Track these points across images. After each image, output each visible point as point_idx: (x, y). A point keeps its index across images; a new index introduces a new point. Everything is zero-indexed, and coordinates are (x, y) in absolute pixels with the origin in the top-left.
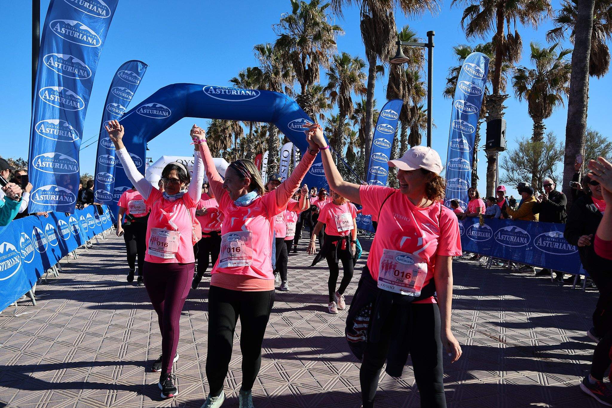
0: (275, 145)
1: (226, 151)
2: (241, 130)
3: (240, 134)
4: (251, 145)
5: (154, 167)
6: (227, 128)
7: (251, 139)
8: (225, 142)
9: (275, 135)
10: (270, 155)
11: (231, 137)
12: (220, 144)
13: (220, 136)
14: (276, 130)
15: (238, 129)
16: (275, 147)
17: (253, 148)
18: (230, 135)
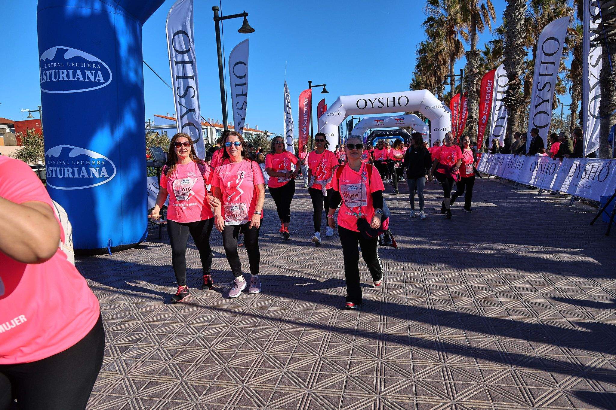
0: (519, 42)
1: (440, 85)
2: (458, 45)
3: (458, 52)
4: (473, 61)
5: (328, 115)
6: (441, 51)
7: (474, 51)
8: (438, 72)
9: (520, 20)
10: (509, 66)
11: (447, 65)
12: (434, 79)
13: (430, 66)
14: (522, 10)
15: (453, 46)
16: (518, 46)
17: (476, 65)
18: (445, 62)
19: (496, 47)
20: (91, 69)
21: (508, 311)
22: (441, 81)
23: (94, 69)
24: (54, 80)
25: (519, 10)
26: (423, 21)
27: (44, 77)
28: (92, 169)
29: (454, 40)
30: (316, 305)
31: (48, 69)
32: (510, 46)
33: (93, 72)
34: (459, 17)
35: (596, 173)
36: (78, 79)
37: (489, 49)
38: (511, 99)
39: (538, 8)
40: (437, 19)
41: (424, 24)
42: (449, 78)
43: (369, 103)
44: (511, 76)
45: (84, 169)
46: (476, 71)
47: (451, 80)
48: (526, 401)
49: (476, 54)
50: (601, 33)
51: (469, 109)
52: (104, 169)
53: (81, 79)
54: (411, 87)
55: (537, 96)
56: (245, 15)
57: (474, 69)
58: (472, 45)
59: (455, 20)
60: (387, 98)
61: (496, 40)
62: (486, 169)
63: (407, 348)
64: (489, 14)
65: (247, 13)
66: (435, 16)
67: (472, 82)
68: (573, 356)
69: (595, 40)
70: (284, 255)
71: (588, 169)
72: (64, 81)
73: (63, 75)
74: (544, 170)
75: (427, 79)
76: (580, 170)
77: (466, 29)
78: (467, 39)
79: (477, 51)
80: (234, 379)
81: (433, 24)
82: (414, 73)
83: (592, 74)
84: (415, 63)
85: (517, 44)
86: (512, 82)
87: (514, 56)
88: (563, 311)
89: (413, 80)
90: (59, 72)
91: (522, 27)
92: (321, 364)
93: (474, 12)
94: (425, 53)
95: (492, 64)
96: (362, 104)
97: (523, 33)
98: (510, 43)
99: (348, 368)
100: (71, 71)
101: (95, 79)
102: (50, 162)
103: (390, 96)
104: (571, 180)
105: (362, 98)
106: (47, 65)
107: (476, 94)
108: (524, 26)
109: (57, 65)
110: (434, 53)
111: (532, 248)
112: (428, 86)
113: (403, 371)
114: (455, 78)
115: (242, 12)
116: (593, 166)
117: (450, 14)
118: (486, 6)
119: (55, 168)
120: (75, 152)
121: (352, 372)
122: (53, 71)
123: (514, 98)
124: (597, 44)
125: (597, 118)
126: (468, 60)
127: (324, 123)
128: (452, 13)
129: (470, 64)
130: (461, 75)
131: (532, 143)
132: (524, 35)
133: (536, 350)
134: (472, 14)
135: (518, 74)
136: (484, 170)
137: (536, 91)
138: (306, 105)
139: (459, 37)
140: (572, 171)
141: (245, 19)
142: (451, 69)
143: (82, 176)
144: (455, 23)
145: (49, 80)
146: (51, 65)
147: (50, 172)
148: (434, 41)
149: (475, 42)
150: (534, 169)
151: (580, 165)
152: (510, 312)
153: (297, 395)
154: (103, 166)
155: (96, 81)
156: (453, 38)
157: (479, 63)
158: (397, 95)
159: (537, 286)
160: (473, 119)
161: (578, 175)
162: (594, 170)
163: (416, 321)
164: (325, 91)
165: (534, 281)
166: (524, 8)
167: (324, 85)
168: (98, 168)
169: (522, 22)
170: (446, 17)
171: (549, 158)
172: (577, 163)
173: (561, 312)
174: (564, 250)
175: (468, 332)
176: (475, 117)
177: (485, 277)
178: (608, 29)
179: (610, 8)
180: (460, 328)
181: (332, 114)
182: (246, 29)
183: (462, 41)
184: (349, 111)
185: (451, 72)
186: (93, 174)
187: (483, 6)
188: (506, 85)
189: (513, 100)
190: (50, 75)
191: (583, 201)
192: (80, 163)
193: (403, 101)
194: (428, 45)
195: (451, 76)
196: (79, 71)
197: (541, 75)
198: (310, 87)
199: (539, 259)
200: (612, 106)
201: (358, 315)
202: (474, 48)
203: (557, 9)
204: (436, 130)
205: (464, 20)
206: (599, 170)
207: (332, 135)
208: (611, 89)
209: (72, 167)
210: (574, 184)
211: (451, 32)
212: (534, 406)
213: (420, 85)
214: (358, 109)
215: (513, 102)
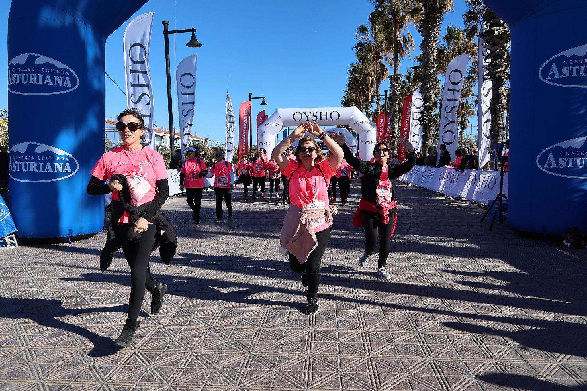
0: (432, 71)
1: (368, 103)
2: (383, 69)
3: (383, 75)
4: (396, 84)
5: (267, 125)
6: (369, 73)
7: (397, 75)
8: (366, 92)
9: (433, 52)
10: (424, 91)
11: (374, 85)
12: (362, 97)
13: (360, 85)
14: (434, 44)
15: (379, 69)
16: (432, 74)
17: (398, 88)
18: (372, 83)
19: (416, 72)
20: (59, 75)
21: (408, 279)
22: (369, 100)
23: (62, 75)
24: (24, 83)
25: (432, 44)
26: (354, 46)
27: (14, 79)
28: (57, 165)
29: (380, 64)
30: (261, 278)
31: (18, 73)
32: (425, 74)
33: (62, 78)
34: (384, 45)
35: (487, 182)
36: (47, 83)
37: (411, 74)
38: (426, 119)
39: (450, 41)
40: (366, 44)
41: (354, 48)
42: (376, 97)
43: (304, 116)
44: (426, 99)
45: (48, 164)
46: (398, 93)
47: (378, 99)
48: (412, 328)
49: (398, 78)
50: (491, 70)
51: (392, 126)
52: (68, 165)
53: (50, 83)
54: (342, 103)
55: (445, 117)
56: (193, 30)
57: (396, 91)
58: (395, 70)
59: (381, 47)
60: (321, 113)
61: (416, 67)
62: (405, 178)
63: (333, 302)
64: (409, 45)
65: (195, 29)
66: (364, 42)
67: (395, 102)
68: (448, 304)
69: (487, 75)
70: (231, 243)
71: (481, 179)
72: (33, 84)
73: (33, 79)
74: (450, 179)
75: (356, 97)
76: (476, 179)
77: (390, 55)
78: (391, 64)
79: (399, 76)
80: (202, 323)
81: (362, 49)
82: (345, 91)
83: (484, 102)
84: (346, 82)
85: (430, 72)
86: (426, 105)
87: (428, 82)
88: (447, 279)
89: (344, 97)
90: (29, 76)
91: (435, 58)
92: (268, 313)
93: (397, 42)
94: (355, 73)
95: (413, 87)
96: (298, 116)
97: (435, 64)
98: (425, 71)
99: (288, 315)
100: (41, 76)
101: (63, 84)
102: (15, 157)
103: (324, 110)
104: (469, 188)
105: (298, 111)
106: (17, 69)
107: (398, 113)
108: (437, 57)
109: (27, 69)
110: (363, 74)
111: (433, 238)
112: (357, 104)
113: (329, 315)
114: (380, 98)
115: (191, 28)
116: (485, 176)
117: (377, 41)
118: (407, 38)
119: (21, 162)
120: (41, 148)
121: (292, 317)
122: (23, 75)
123: (428, 118)
124: (488, 78)
125: (488, 137)
126: (391, 83)
127: (262, 133)
128: (379, 41)
129: (393, 87)
130: (386, 95)
131: (441, 157)
132: (436, 65)
133: (424, 301)
134: (395, 43)
135: (431, 98)
136: (403, 179)
137: (444, 113)
138: (246, 115)
139: (384, 62)
140: (470, 180)
141: (193, 34)
142: (377, 89)
143: (47, 170)
144: (382, 50)
145: (18, 82)
146: (21, 69)
147: (15, 166)
148: (363, 63)
149: (398, 68)
150: (443, 178)
151: (476, 175)
152: (409, 279)
153: (251, 331)
154: (67, 162)
155: (64, 85)
156: (379, 62)
157: (400, 86)
158: (329, 110)
159: (431, 263)
160: (396, 135)
161: (474, 184)
162: (486, 179)
163: (339, 286)
164: (264, 103)
165: (430, 260)
166: (436, 43)
167: (263, 98)
168: (62, 164)
169: (435, 55)
170: (374, 44)
171: (453, 169)
172: (473, 173)
173: (445, 279)
174: (456, 240)
175: (378, 292)
176: (397, 133)
177: (394, 258)
178: (496, 68)
179: (497, 51)
180: (372, 290)
181: (270, 125)
182: (194, 43)
183: (387, 65)
184: (286, 123)
185: (377, 92)
186: (57, 169)
187: (404, 37)
188: (422, 106)
189: (427, 120)
190: (20, 78)
191: (479, 205)
192: (45, 158)
193: (335, 116)
194: (357, 67)
195: (377, 96)
196: (48, 77)
197: (448, 100)
198: (250, 99)
199: (437, 245)
200: (499, 129)
201: (296, 283)
202: (397, 73)
203: (465, 44)
204: (363, 143)
205: (388, 48)
206: (489, 180)
207: (270, 144)
208: (498, 115)
209: (37, 162)
210: (471, 191)
211: (377, 57)
212: (417, 331)
213: (350, 102)
214: (293, 121)
215: (427, 121)
